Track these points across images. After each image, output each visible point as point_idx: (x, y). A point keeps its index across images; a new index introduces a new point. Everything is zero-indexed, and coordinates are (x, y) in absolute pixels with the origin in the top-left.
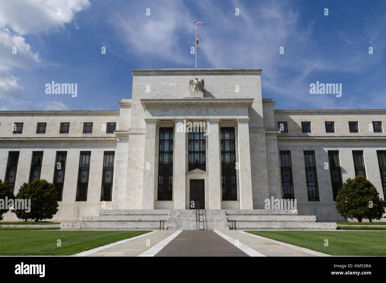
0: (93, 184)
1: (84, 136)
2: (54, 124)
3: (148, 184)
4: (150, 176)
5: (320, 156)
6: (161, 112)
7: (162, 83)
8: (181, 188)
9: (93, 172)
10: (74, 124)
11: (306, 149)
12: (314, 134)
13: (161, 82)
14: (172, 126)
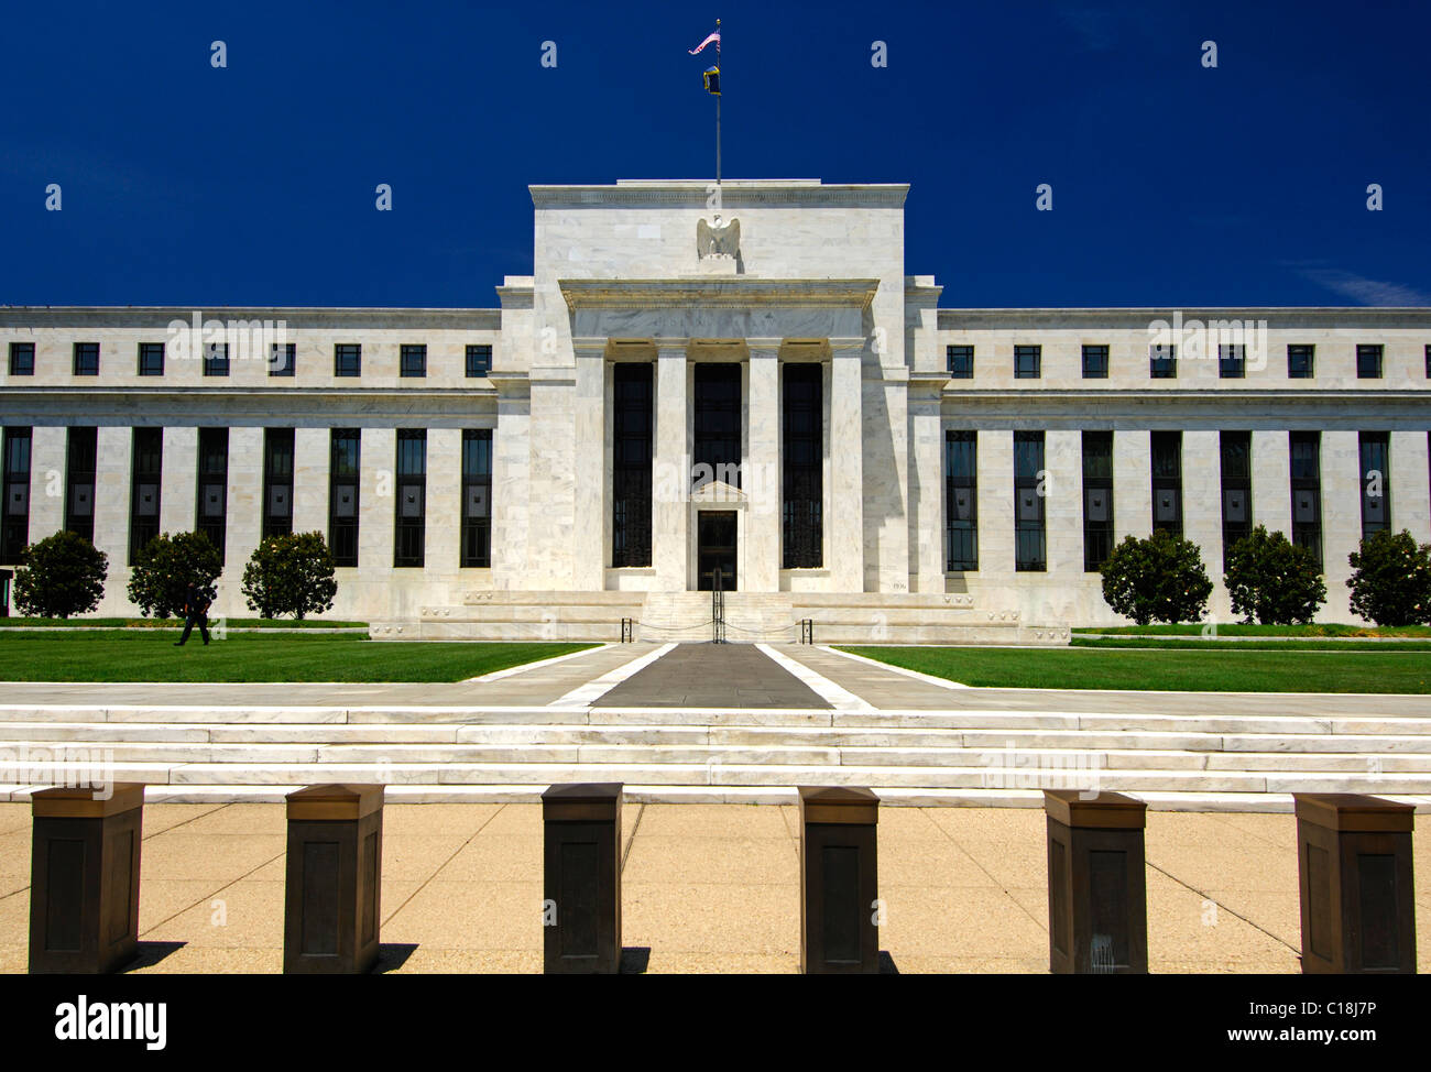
0: (438, 521)
1: (404, 386)
2: (317, 349)
3: (588, 522)
4: (591, 501)
5: (1058, 445)
6: (616, 318)
7: (619, 229)
8: (675, 533)
9: (437, 488)
10: (375, 350)
11: (1023, 427)
12: (1048, 381)
13: (614, 224)
14: (649, 361)
